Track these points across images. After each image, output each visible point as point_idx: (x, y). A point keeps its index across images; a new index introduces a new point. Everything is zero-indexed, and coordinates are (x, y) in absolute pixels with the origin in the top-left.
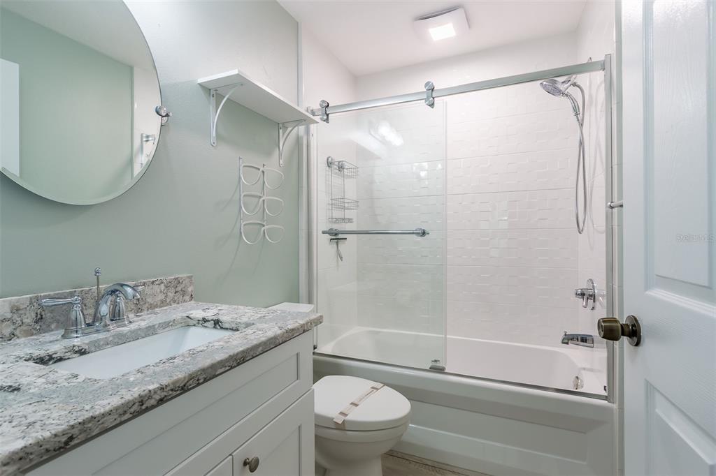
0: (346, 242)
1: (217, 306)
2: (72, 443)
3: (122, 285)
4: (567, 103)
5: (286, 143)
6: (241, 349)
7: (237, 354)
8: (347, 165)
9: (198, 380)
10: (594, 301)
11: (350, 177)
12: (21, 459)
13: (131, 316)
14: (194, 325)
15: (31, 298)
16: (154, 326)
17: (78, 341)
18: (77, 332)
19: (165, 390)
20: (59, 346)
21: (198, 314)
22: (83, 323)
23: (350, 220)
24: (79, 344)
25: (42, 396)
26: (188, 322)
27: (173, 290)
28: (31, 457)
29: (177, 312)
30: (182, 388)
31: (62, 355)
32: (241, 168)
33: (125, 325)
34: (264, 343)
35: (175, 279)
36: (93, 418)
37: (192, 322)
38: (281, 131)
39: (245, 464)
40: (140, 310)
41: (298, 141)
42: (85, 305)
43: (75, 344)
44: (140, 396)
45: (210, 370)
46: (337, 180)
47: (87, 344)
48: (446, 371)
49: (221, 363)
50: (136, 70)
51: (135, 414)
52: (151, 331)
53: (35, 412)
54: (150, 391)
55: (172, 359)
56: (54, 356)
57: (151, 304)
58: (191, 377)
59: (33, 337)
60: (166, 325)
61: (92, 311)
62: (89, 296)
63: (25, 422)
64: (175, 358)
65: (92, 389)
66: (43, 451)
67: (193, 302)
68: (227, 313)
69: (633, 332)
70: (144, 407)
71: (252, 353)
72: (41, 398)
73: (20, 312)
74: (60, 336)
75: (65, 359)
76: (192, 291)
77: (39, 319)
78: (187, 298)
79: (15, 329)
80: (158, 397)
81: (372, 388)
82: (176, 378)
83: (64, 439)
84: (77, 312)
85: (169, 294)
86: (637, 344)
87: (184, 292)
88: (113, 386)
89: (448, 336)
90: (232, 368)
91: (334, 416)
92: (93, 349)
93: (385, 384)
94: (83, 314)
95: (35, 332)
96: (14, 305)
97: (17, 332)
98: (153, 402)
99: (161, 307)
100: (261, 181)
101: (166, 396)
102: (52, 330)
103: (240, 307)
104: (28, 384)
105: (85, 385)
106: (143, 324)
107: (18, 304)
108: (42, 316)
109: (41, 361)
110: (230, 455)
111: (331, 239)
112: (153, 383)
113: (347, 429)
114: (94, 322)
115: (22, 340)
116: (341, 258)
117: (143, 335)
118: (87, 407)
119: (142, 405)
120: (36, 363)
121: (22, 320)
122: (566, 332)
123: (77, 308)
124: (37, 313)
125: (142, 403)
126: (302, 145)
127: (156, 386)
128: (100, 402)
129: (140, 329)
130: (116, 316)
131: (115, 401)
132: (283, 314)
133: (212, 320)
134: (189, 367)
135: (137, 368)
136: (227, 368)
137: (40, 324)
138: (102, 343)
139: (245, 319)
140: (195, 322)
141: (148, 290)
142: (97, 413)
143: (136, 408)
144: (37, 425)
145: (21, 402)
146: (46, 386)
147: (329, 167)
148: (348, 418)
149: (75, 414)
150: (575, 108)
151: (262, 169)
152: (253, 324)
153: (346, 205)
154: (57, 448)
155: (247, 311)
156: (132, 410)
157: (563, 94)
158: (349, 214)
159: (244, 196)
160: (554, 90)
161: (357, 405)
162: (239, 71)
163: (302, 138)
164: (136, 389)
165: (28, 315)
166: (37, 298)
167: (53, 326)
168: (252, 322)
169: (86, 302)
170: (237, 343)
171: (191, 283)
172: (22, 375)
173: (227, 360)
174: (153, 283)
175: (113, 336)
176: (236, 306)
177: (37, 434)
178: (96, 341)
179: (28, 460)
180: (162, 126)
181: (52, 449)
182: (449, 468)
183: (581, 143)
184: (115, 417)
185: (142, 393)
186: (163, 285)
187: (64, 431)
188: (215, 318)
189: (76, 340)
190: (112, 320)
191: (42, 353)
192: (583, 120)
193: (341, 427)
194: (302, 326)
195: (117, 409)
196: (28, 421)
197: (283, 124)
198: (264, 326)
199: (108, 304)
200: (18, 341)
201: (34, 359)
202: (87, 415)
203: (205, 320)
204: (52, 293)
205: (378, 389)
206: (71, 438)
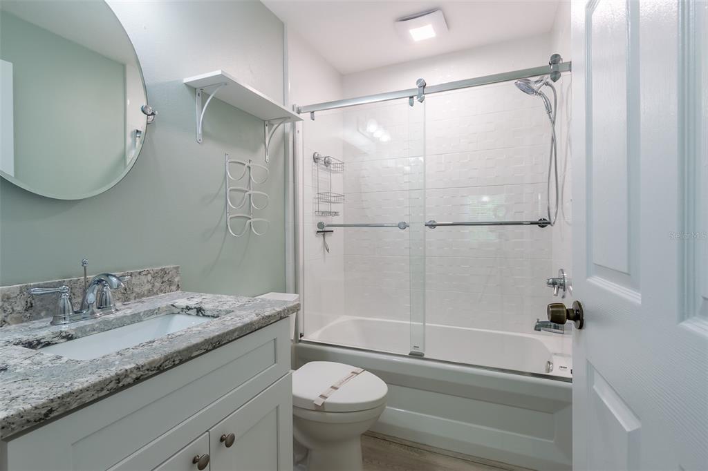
0: (333, 234)
1: (202, 295)
2: (52, 416)
3: (108, 275)
4: (540, 101)
5: (272, 138)
6: (217, 334)
7: (213, 338)
8: (333, 161)
9: (174, 361)
10: (564, 290)
11: (336, 172)
12: (3, 428)
13: (119, 304)
14: (179, 313)
15: (21, 287)
16: (139, 313)
17: (65, 327)
18: (64, 318)
19: (141, 369)
20: (46, 331)
21: (182, 302)
22: (71, 310)
23: (336, 214)
24: (66, 329)
25: (26, 375)
26: (172, 311)
27: (160, 280)
28: (13, 426)
29: (162, 301)
30: (159, 368)
31: (49, 340)
32: (227, 164)
33: (112, 313)
34: (241, 329)
35: (162, 270)
36: (71, 393)
37: (176, 310)
38: (267, 128)
39: (222, 440)
40: (127, 299)
41: (285, 137)
42: (74, 295)
43: (63, 330)
44: (117, 375)
45: (186, 352)
46: (323, 175)
47: (74, 330)
48: (425, 356)
49: (196, 347)
50: (128, 68)
51: (112, 391)
52: (136, 318)
53: (18, 388)
54: (126, 370)
55: (151, 342)
56: (42, 341)
57: (138, 294)
58: (167, 359)
59: (23, 324)
60: (151, 313)
61: (80, 300)
62: (77, 286)
63: (9, 396)
64: (154, 342)
65: (73, 369)
66: (24, 422)
67: (179, 291)
68: (209, 301)
69: (577, 316)
70: (120, 385)
71: (227, 337)
72: (25, 377)
73: (11, 300)
74: (49, 323)
75: (53, 344)
76: (178, 281)
77: (30, 307)
78: (174, 288)
79: (6, 316)
80: (134, 376)
81: (353, 372)
82: (152, 359)
83: (44, 411)
84: (65, 300)
85: (156, 284)
86: (581, 327)
87: (170, 283)
88: (94, 366)
89: (426, 324)
90: (207, 351)
91: (313, 399)
92: (80, 335)
93: (366, 369)
94: (71, 303)
95: (25, 319)
96: (5, 295)
97: (8, 319)
98: (129, 380)
99: (148, 296)
100: (247, 176)
101: (142, 375)
102: (43, 318)
103: (224, 296)
104: (15, 365)
105: (67, 366)
106: (129, 312)
107: (8, 293)
108: (32, 304)
109: (30, 345)
110: (207, 431)
111: (318, 232)
112: (130, 363)
113: (326, 410)
114: (81, 309)
115: (13, 326)
116: (328, 250)
117: (129, 322)
118: (67, 384)
119: (119, 383)
120: (25, 347)
121: (12, 308)
122: (538, 320)
123: (65, 297)
124: (27, 302)
125: (118, 381)
126: (288, 141)
127: (133, 365)
128: (79, 380)
129: (125, 316)
130: (103, 304)
131: (93, 379)
132: (263, 303)
133: (195, 308)
134: (165, 349)
135: (117, 350)
136: (203, 351)
137: (30, 311)
138: (88, 329)
139: (226, 307)
140: (179, 310)
141: (134, 280)
142: (76, 389)
143: (113, 385)
144: (20, 400)
145: (7, 380)
146: (31, 367)
147: (315, 162)
148: (327, 400)
149: (55, 390)
150: (548, 107)
151: (247, 164)
152: (233, 311)
153: (333, 199)
154: (38, 419)
155: (229, 299)
156: (109, 387)
157: (536, 92)
158: (334, 208)
159: (230, 190)
160: (528, 90)
161: (336, 388)
162: (222, 71)
163: (288, 134)
164: (114, 368)
165: (18, 303)
166: (28, 288)
167: (42, 314)
168: (232, 310)
169: (74, 291)
170: (214, 328)
171: (178, 273)
172: (10, 358)
173: (203, 343)
174: (140, 273)
175: (99, 322)
176: (220, 296)
177: (18, 407)
178: (82, 327)
179: (10, 429)
180: (147, 124)
181: (32, 420)
182: (425, 448)
183: (553, 139)
184: (93, 393)
185: (119, 372)
186: (150, 275)
187: (44, 404)
188: (197, 306)
189: (64, 326)
190: (99, 308)
191: (31, 338)
192: (555, 118)
193: (321, 409)
194: (279, 313)
195: (94, 385)
196: (11, 396)
197: (269, 121)
198: (243, 313)
199: (95, 293)
200: (9, 327)
201: (23, 344)
202: (66, 391)
203: (188, 308)
204: (41, 283)
205: (358, 374)
206: (51, 411)
